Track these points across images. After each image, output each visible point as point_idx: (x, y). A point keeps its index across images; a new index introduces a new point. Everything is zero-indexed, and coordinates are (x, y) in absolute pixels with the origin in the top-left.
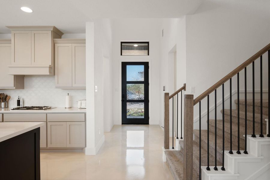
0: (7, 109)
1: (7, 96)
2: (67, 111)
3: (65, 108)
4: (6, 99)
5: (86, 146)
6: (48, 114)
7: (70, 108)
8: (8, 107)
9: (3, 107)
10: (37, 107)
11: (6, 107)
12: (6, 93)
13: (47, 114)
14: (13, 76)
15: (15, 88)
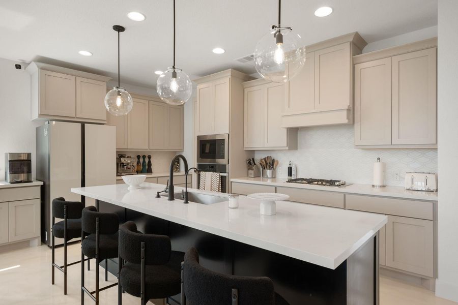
0: (274, 179)
1: (273, 160)
2: (377, 191)
3: (373, 186)
4: (273, 164)
5: (436, 276)
6: (347, 195)
7: (384, 186)
8: (275, 177)
9: (270, 177)
10: (318, 181)
11: (273, 177)
12: (274, 156)
13: (345, 195)
14: (286, 129)
15: (287, 148)
